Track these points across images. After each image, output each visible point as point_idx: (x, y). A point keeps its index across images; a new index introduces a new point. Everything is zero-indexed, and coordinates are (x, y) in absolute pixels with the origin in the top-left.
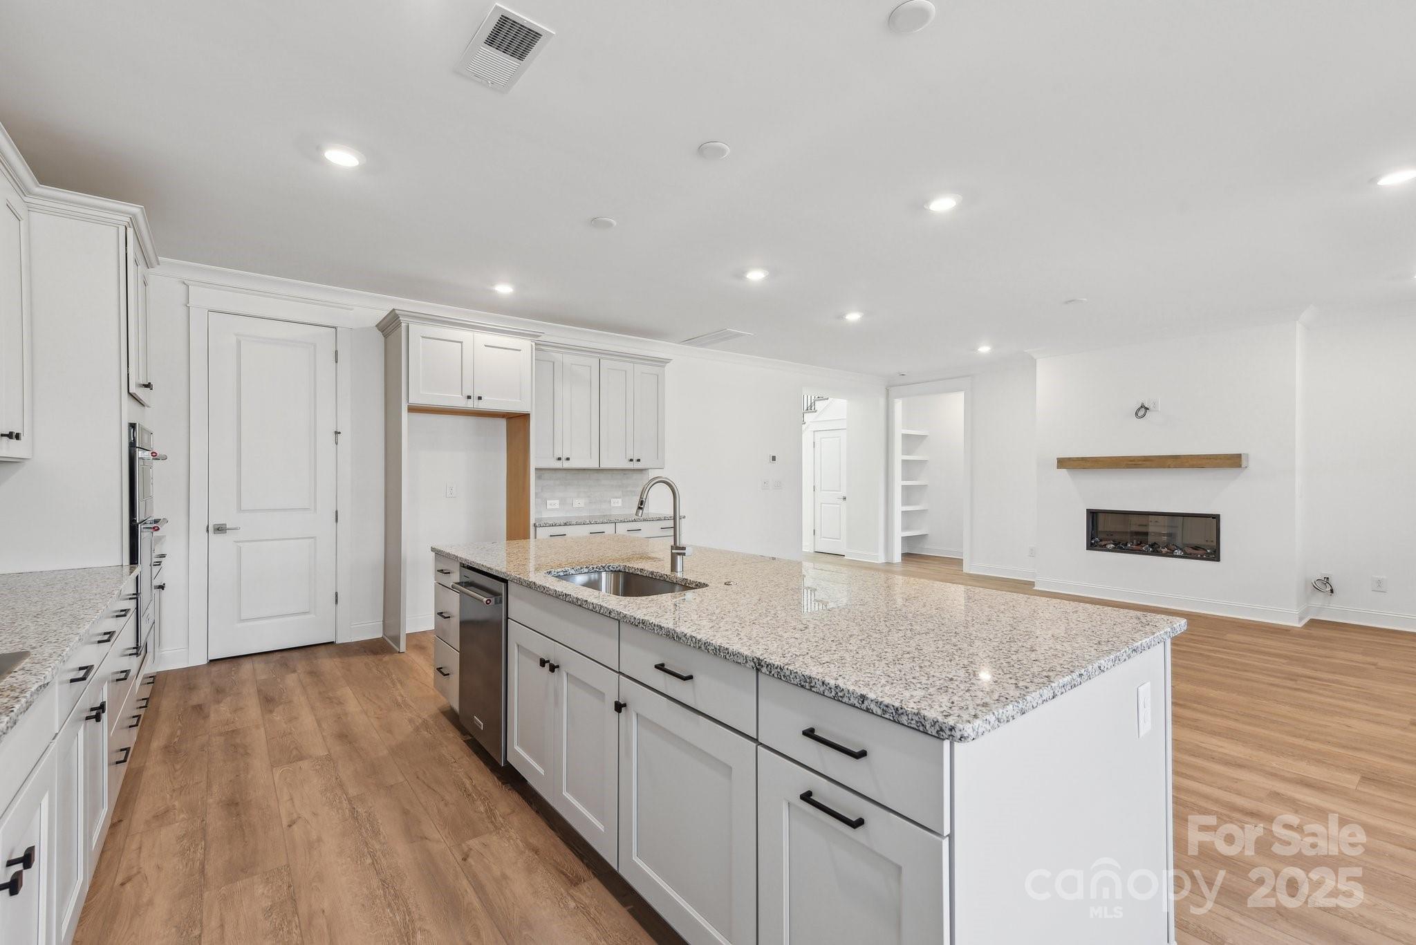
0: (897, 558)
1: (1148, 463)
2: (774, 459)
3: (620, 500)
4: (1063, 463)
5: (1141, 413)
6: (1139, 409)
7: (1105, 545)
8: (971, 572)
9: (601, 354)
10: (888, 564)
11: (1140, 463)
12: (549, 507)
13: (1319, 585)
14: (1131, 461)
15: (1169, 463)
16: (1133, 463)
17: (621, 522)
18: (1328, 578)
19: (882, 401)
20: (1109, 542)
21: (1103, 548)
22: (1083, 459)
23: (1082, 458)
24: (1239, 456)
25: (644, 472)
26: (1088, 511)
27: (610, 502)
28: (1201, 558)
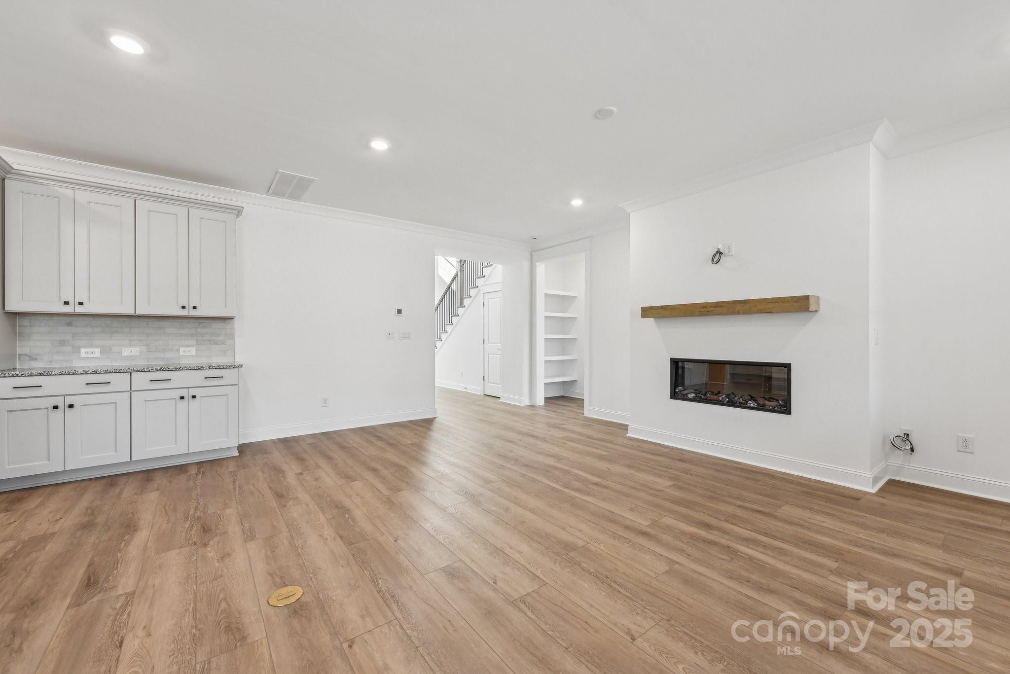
0: (540, 401)
1: (719, 309)
2: (399, 312)
3: (193, 349)
4: (647, 312)
5: (716, 259)
6: (714, 256)
7: (687, 394)
8: (590, 416)
9: (136, 195)
10: (532, 406)
11: (712, 309)
12: (83, 355)
13: (898, 442)
14: (704, 307)
15: (738, 309)
16: (705, 309)
17: (138, 371)
18: (908, 435)
19: (526, 265)
20: (690, 391)
21: (685, 398)
22: (663, 308)
23: (662, 306)
24: (807, 298)
25: (228, 321)
26: (671, 359)
27: (178, 351)
28: (773, 411)
